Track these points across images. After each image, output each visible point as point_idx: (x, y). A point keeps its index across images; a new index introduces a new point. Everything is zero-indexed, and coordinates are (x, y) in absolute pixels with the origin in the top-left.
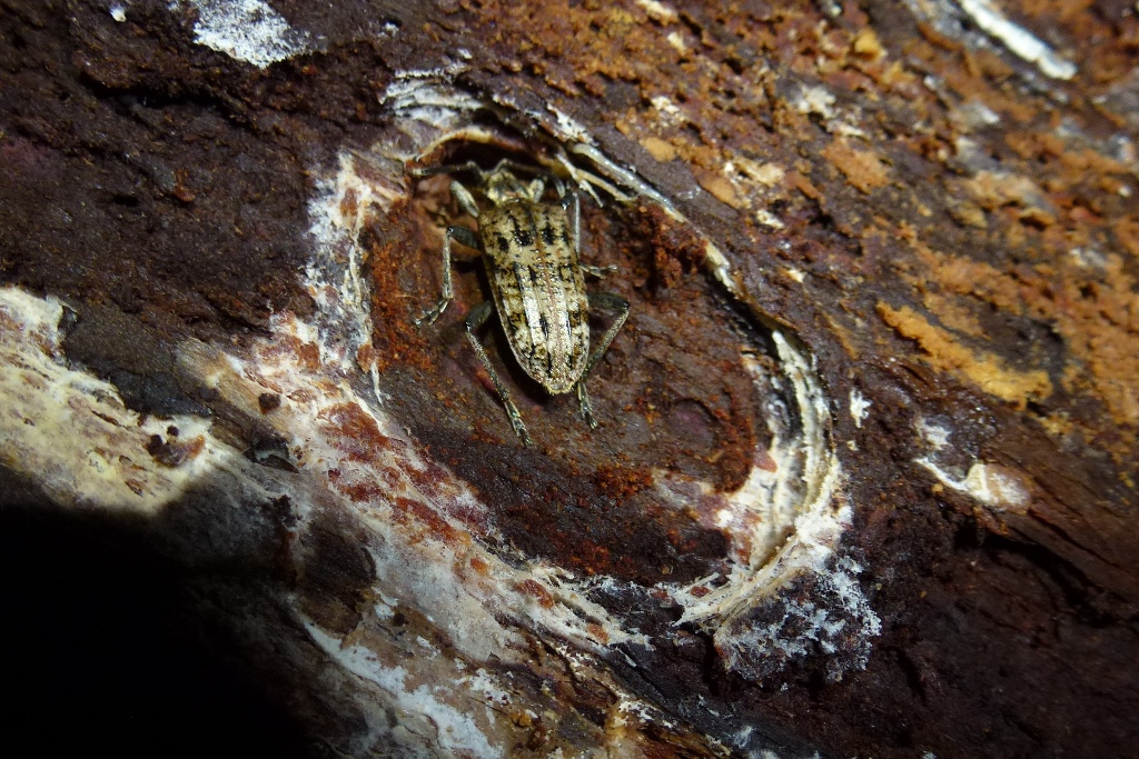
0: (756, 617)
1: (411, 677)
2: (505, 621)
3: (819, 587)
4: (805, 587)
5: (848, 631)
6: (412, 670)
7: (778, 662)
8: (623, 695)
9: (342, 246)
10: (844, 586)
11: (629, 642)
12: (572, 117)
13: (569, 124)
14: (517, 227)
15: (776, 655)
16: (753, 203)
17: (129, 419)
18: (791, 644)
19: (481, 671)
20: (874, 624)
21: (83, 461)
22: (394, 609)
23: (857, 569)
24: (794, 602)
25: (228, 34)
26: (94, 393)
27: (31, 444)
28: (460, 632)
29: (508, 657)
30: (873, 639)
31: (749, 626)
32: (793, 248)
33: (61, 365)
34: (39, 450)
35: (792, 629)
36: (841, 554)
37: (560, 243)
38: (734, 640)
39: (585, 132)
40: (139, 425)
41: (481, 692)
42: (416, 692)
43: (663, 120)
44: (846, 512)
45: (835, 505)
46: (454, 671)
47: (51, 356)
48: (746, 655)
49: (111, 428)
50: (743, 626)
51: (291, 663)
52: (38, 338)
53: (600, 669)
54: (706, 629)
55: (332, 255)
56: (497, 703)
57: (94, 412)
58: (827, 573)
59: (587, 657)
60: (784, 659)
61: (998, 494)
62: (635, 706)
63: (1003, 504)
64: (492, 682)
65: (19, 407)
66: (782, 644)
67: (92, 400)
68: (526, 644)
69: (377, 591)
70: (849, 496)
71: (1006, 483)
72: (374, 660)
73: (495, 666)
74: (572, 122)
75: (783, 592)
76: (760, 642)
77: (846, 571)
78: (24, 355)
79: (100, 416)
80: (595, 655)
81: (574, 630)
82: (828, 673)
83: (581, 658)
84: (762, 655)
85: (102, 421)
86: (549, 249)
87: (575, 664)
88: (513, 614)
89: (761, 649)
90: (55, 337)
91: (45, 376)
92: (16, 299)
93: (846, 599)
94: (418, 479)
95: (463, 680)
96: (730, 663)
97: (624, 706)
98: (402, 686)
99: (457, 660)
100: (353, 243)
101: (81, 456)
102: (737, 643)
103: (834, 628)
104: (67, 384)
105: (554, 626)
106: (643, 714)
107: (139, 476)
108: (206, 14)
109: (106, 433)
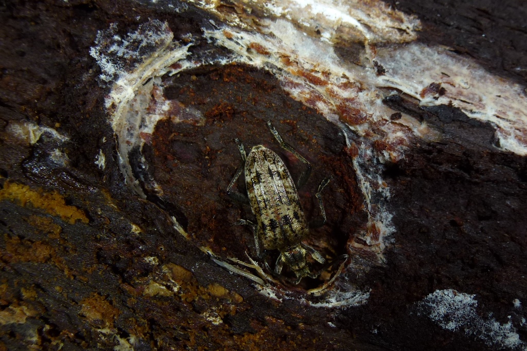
0: (153, 47)
1: (309, 10)
2: (272, 35)
3: (122, 65)
4: (129, 65)
5: (107, 47)
6: (309, 13)
7: (142, 29)
8: (214, 10)
9: (375, 212)
10: (109, 68)
11: (213, 30)
12: (268, 298)
13: (269, 294)
14: (291, 226)
15: (143, 32)
16: (161, 270)
17: (456, 104)
18: (135, 38)
19: (279, 15)
20: (93, 53)
21: (471, 83)
22: (322, 36)
23: (103, 77)
24: (134, 57)
25: (459, 303)
26: (475, 112)
27: (495, 87)
28: (291, 30)
29: (267, 22)
30: (94, 45)
31: (156, 43)
32: (138, 247)
33: (493, 122)
34: (491, 85)
35: (135, 45)
36: (111, 83)
37: (267, 222)
38: (163, 37)
39: (260, 290)
40: (451, 101)
41: (278, 6)
42: (306, 5)
43: (215, 311)
44: (108, 104)
45: (114, 106)
46: (291, 14)
47: (498, 127)
48: (157, 30)
49: (462, 98)
50: (159, 43)
51: (362, 11)
52: (507, 134)
53: (225, 20)
54: (177, 42)
55: (379, 206)
56: (270, 3)
57: (472, 104)
58: (118, 72)
59: (232, 24)
60: (139, 30)
61: (24, 129)
62: (208, 6)
63: (21, 124)
64: (274, 11)
65: (505, 102)
66: (139, 38)
67: (474, 109)
68: (261, 28)
69: (330, 43)
70: (106, 111)
71: (20, 135)
72: (327, 16)
73: (273, 18)
74: (267, 295)
75: (140, 61)
76: (151, 36)
77: (108, 75)
78: (510, 125)
79: (469, 103)
80: (228, 25)
81: (239, 35)
82: (117, 26)
83: (234, 23)
84: (149, 31)
85: (468, 101)
86: (272, 216)
87: (237, 20)
88: (269, 39)
89: (150, 33)
90: (499, 134)
91: (498, 117)
92: (522, 150)
93: (108, 62)
94: (319, 98)
95: (286, 11)
96: (165, 25)
97: (213, 6)
98: (313, 6)
99: (290, 19)
100: (370, 213)
101: (473, 85)
102: (162, 35)
103: (114, 48)
104: (487, 114)
105: (248, 36)
106: (204, 4)
107: (445, 79)
108: (473, 314)
109: (465, 96)
